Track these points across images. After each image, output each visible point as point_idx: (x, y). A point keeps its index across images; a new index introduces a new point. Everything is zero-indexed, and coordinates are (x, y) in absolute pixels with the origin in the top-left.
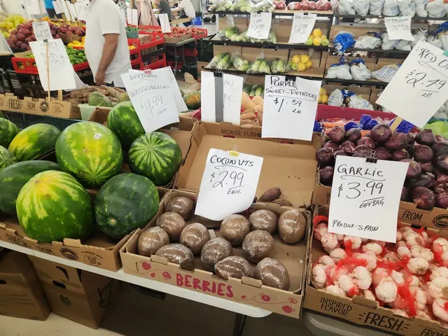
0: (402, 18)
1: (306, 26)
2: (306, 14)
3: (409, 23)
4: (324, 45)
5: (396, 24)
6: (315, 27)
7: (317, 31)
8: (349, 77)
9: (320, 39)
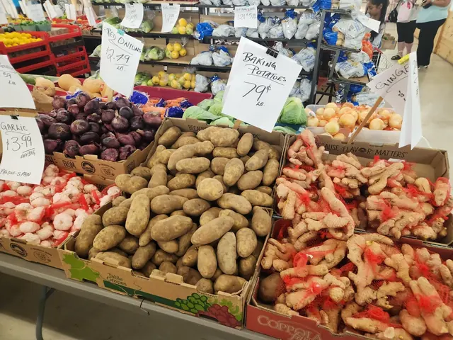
0: (250, 7)
1: (173, 16)
2: (171, 4)
3: (255, 12)
4: (188, 33)
5: (245, 12)
6: (180, 17)
7: (182, 20)
8: (208, 63)
9: (185, 28)
